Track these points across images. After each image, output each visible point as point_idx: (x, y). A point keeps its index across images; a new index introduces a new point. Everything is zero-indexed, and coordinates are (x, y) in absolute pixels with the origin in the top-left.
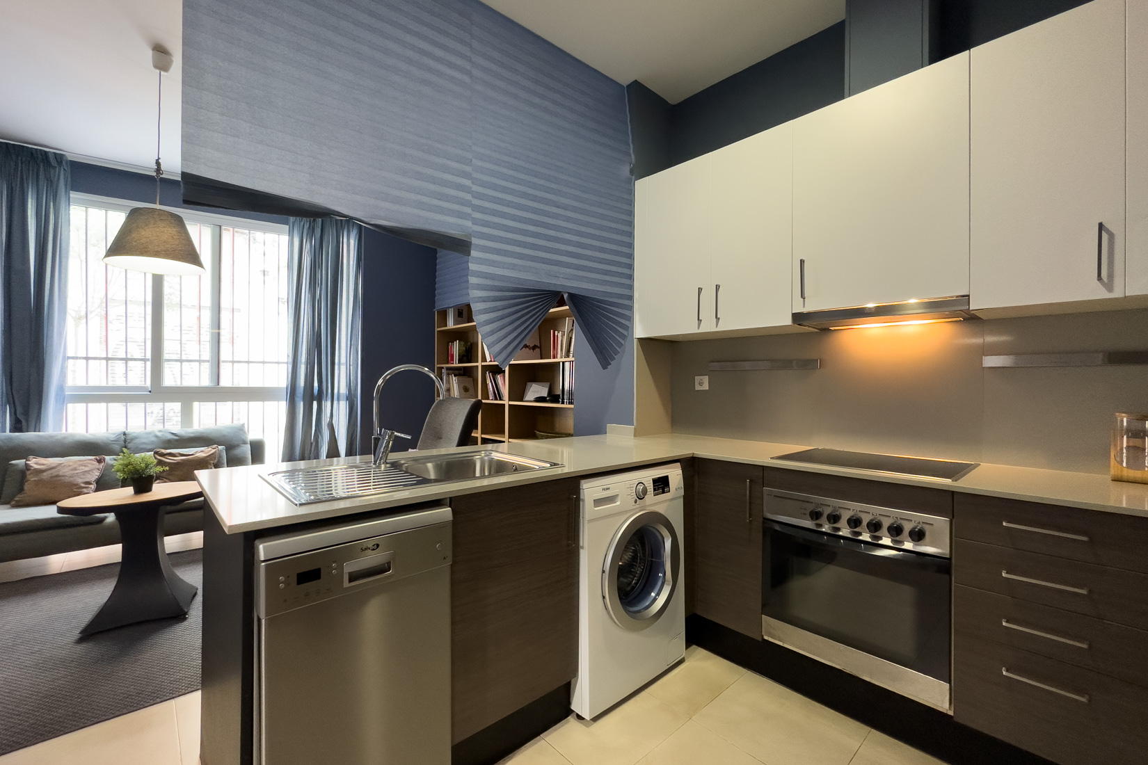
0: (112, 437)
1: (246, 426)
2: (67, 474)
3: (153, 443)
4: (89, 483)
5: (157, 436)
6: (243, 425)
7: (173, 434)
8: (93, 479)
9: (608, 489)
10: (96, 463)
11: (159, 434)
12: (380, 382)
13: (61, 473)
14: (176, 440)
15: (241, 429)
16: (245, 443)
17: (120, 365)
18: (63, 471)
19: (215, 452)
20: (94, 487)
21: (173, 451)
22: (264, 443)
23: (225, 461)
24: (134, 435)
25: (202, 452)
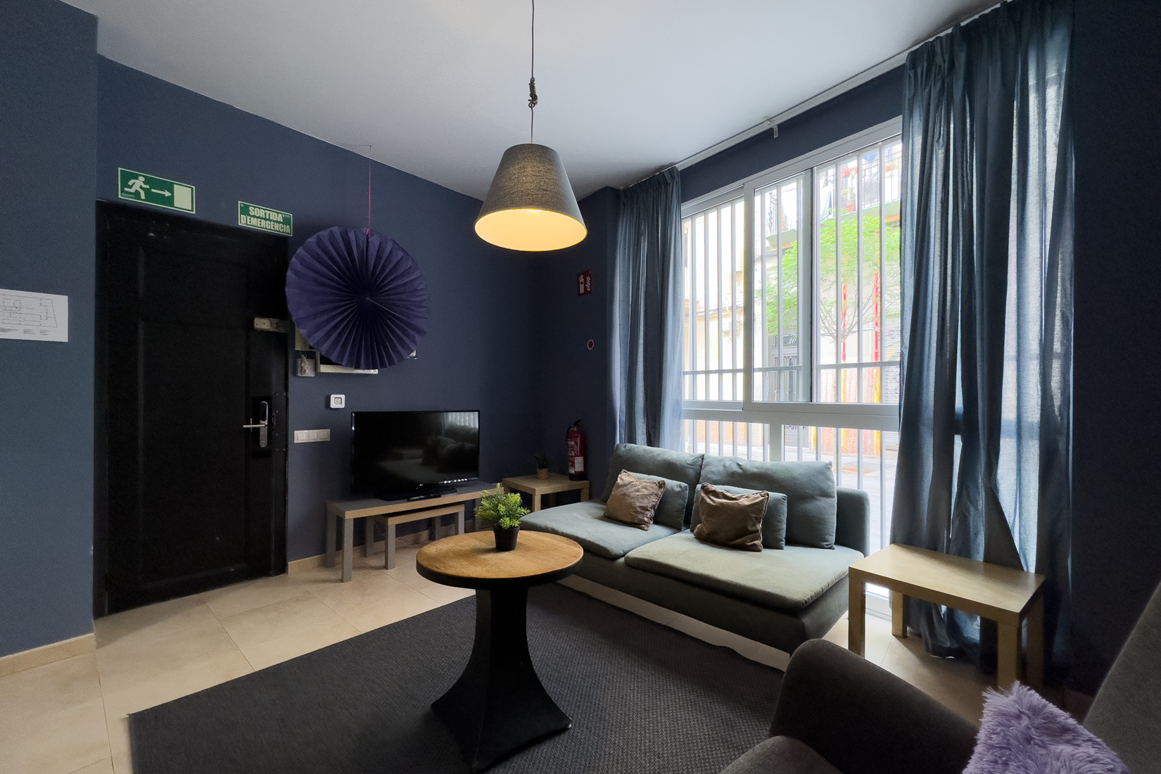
0: (690, 460)
1: (833, 468)
2: (632, 494)
3: (717, 473)
4: (645, 509)
5: (725, 466)
6: (828, 466)
7: (739, 465)
8: (650, 505)
10: (657, 487)
11: (728, 463)
13: (630, 492)
14: (740, 475)
15: (824, 471)
16: (826, 494)
19: (762, 501)
20: (651, 513)
21: (719, 488)
22: (867, 500)
23: (784, 517)
24: (709, 460)
25: (746, 496)
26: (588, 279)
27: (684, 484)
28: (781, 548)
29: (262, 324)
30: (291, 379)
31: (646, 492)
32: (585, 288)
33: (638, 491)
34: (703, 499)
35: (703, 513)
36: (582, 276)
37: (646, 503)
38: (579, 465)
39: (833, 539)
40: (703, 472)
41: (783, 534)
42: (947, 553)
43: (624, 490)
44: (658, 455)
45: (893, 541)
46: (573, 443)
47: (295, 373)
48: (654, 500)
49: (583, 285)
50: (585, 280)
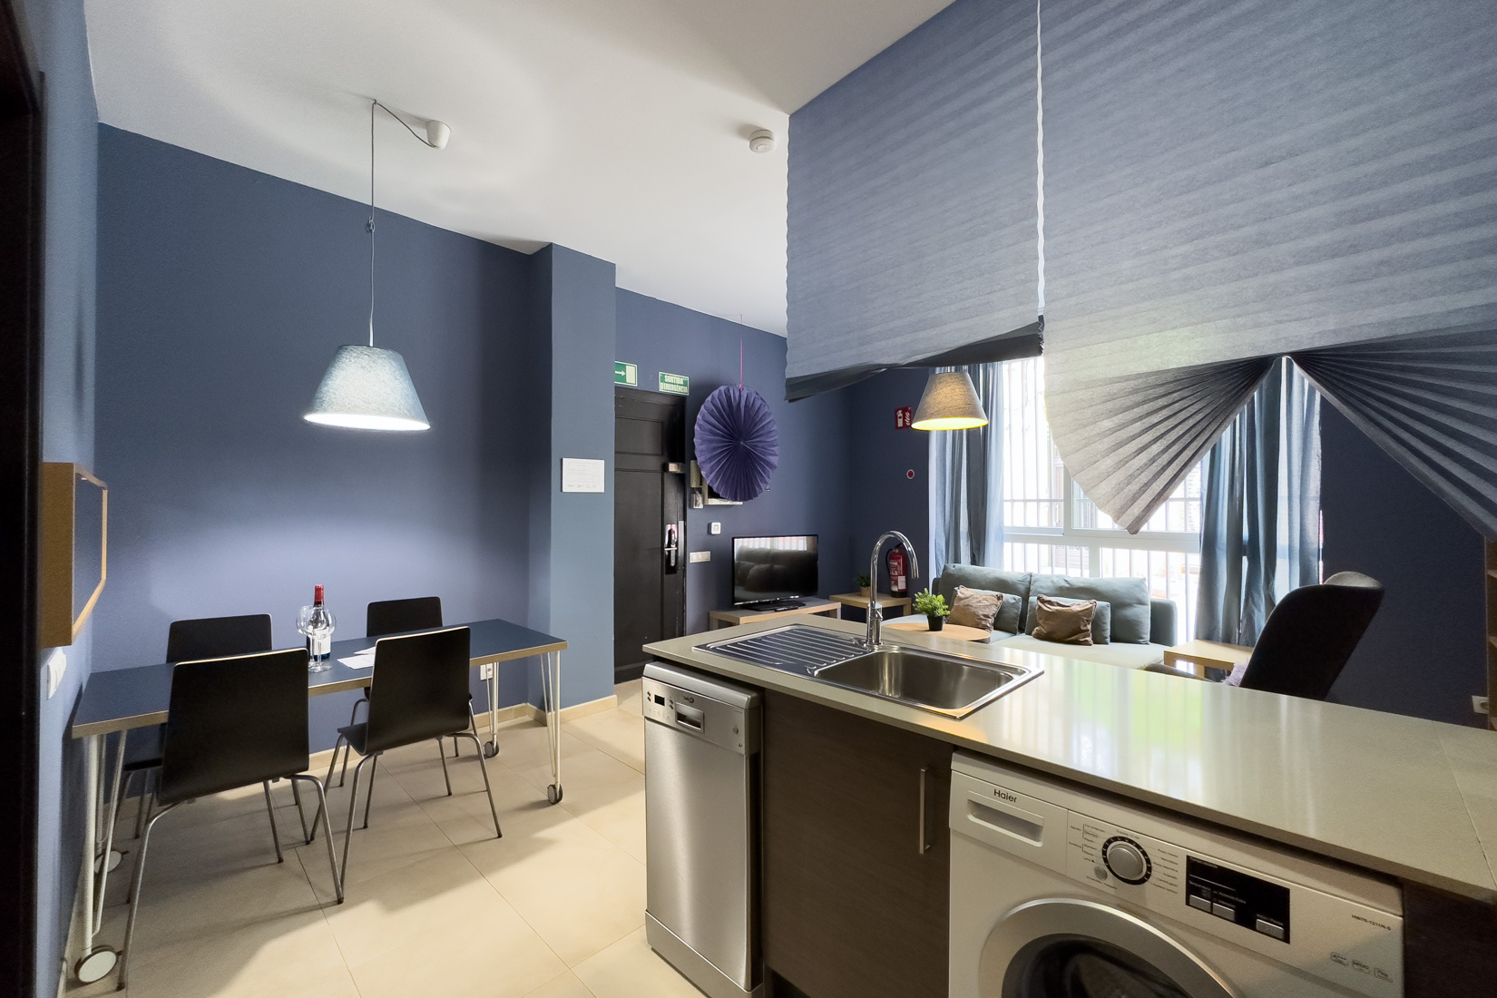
0: (1020, 578)
1: (1145, 583)
2: (972, 605)
3: (1048, 587)
4: (987, 616)
5: (1053, 582)
6: (1144, 579)
8: (990, 613)
9: (1010, 798)
10: (996, 599)
11: (1055, 580)
12: (879, 544)
13: (970, 603)
14: (1067, 588)
15: (1140, 585)
16: (1141, 603)
17: (1032, 506)
18: (973, 602)
19: (1091, 608)
20: (991, 620)
21: (1053, 599)
22: (1175, 607)
23: (1108, 620)
24: (1037, 577)
25: (1077, 605)
26: (908, 414)
27: (1017, 597)
28: (1107, 644)
29: (673, 467)
30: (688, 510)
31: (987, 603)
32: (904, 422)
33: (980, 602)
34: (1040, 607)
35: (1040, 618)
36: (900, 411)
37: (987, 612)
38: (901, 584)
39: (1147, 637)
40: (1032, 587)
41: (1108, 633)
42: (1238, 644)
43: (966, 602)
44: (989, 573)
45: (1197, 638)
46: (896, 564)
47: (691, 507)
48: (994, 610)
49: (901, 420)
50: (904, 416)
